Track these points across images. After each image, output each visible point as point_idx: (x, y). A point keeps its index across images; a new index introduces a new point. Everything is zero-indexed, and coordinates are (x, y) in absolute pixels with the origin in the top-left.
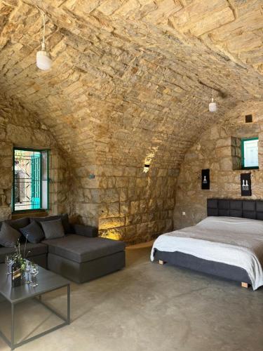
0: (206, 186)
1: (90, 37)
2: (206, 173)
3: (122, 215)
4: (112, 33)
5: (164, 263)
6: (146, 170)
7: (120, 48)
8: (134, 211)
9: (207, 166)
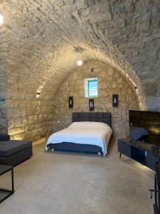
0: (71, 106)
1: (23, 7)
2: (71, 98)
3: (23, 125)
4: (38, 9)
5: (55, 150)
6: (38, 96)
7: (38, 18)
8: (30, 122)
9: (71, 95)
